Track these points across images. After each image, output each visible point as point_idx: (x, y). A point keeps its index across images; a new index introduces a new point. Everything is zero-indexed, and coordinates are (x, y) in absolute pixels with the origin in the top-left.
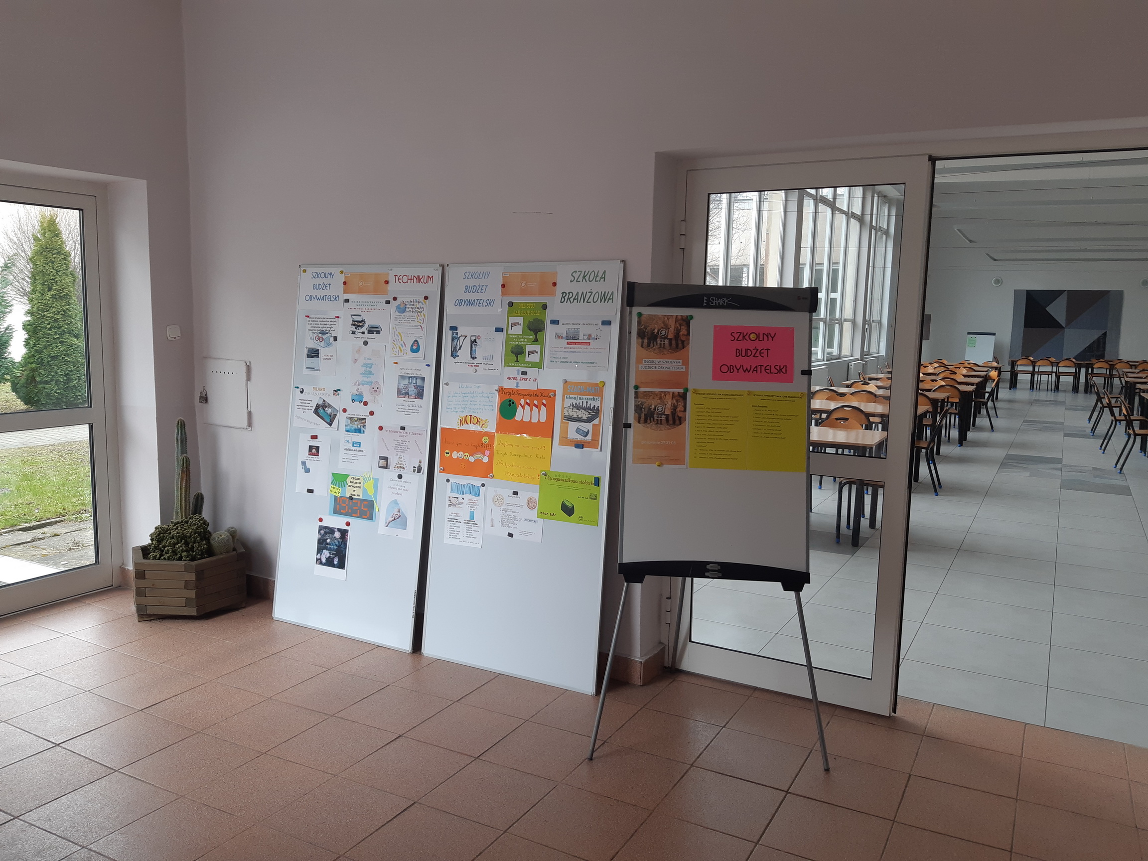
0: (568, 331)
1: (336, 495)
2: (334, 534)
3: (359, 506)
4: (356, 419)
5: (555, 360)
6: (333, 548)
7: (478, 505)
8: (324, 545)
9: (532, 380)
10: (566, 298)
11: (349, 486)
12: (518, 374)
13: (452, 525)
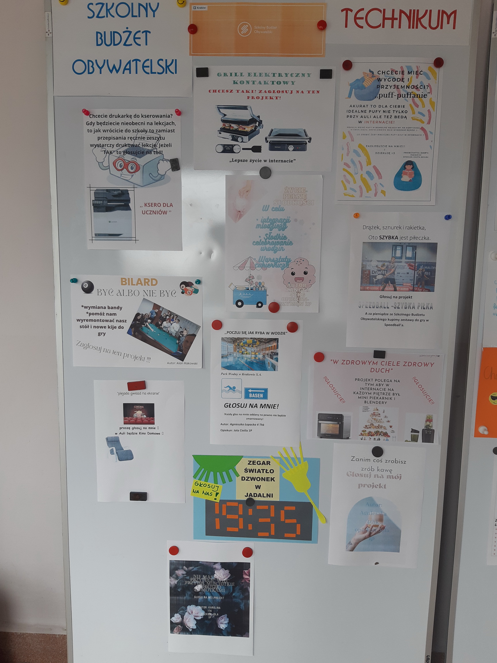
1: (211, 498)
2: (213, 573)
3: (272, 514)
4: (250, 341)
6: (214, 600)
8: (187, 597)
11: (243, 479)
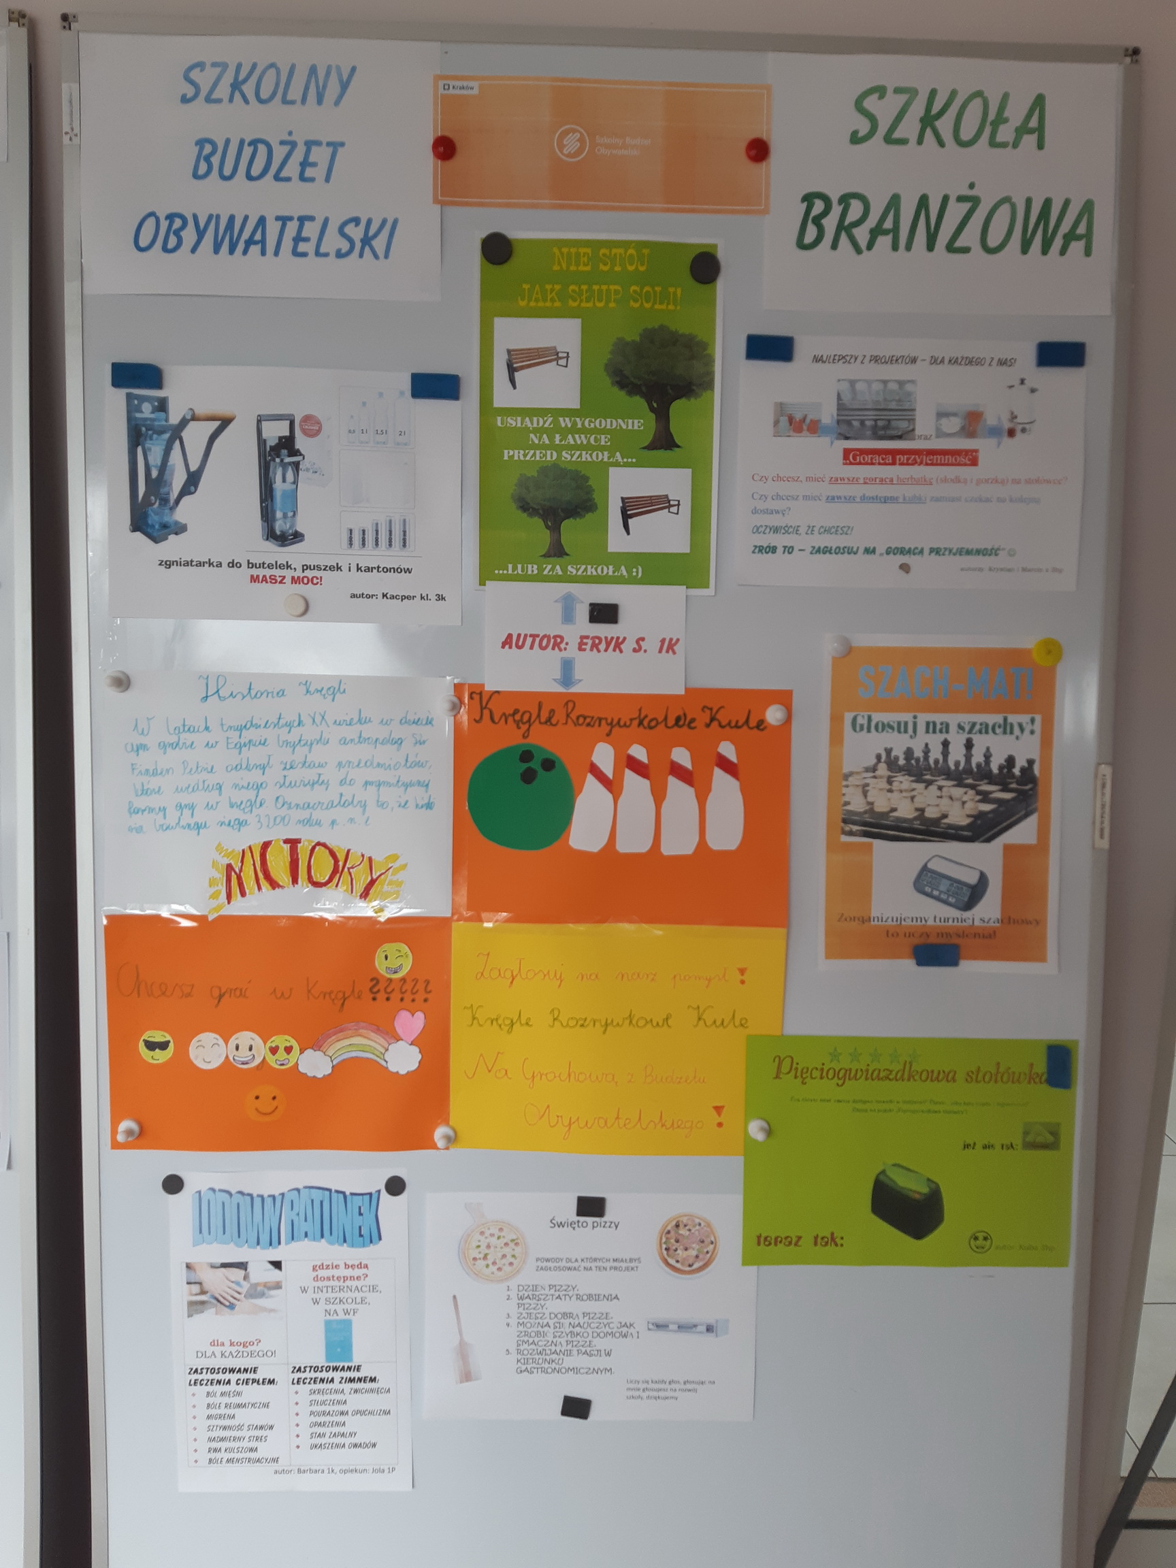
0: (847, 398)
5: (779, 540)
7: (373, 1289)
9: (651, 645)
10: (830, 223)
12: (568, 617)
13: (218, 1400)
